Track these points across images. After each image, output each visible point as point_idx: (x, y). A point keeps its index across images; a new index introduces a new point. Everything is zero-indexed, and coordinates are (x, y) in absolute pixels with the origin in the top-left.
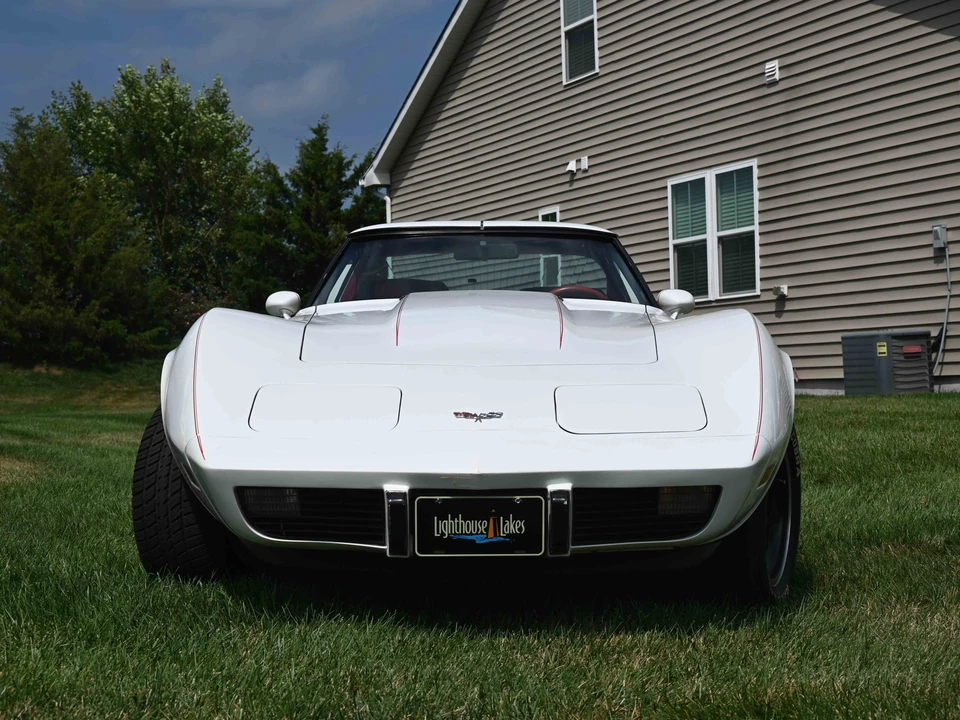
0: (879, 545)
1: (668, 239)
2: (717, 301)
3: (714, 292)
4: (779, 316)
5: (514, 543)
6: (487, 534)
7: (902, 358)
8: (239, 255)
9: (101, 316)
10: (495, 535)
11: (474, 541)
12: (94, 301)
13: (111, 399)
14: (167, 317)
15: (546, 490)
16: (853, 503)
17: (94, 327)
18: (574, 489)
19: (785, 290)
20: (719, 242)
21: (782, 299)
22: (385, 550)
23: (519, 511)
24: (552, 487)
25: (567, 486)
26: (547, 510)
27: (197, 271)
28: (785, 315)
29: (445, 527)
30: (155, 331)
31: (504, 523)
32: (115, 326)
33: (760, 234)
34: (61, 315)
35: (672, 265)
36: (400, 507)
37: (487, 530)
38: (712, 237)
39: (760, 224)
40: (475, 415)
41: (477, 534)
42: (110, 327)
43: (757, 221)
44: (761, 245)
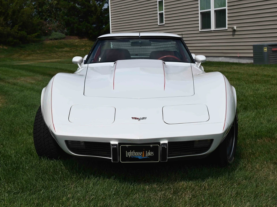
0: (262, 139)
1: (198, 10)
2: (214, 31)
3: (213, 27)
4: (233, 36)
5: (150, 158)
6: (142, 156)
7: (272, 52)
8: (62, 9)
9: (19, 30)
10: (145, 156)
11: (138, 158)
12: (16, 26)
13: (23, 56)
14: (40, 29)
15: (160, 143)
16: (254, 119)
17: (17, 34)
18: (168, 142)
19: (235, 28)
20: (215, 12)
21: (234, 31)
22: (111, 159)
23: (151, 149)
24: (162, 142)
25: (166, 142)
26: (160, 149)
27: (49, 14)
28: (235, 36)
29: (129, 154)
30: (36, 34)
31: (147, 153)
32: (24, 33)
33: (228, 10)
34: (6, 30)
35: (200, 18)
36: (116, 149)
37: (142, 155)
38: (212, 10)
39: (228, 6)
40: (138, 118)
41: (139, 156)
42: (22, 33)
43: (227, 5)
44: (228, 13)
